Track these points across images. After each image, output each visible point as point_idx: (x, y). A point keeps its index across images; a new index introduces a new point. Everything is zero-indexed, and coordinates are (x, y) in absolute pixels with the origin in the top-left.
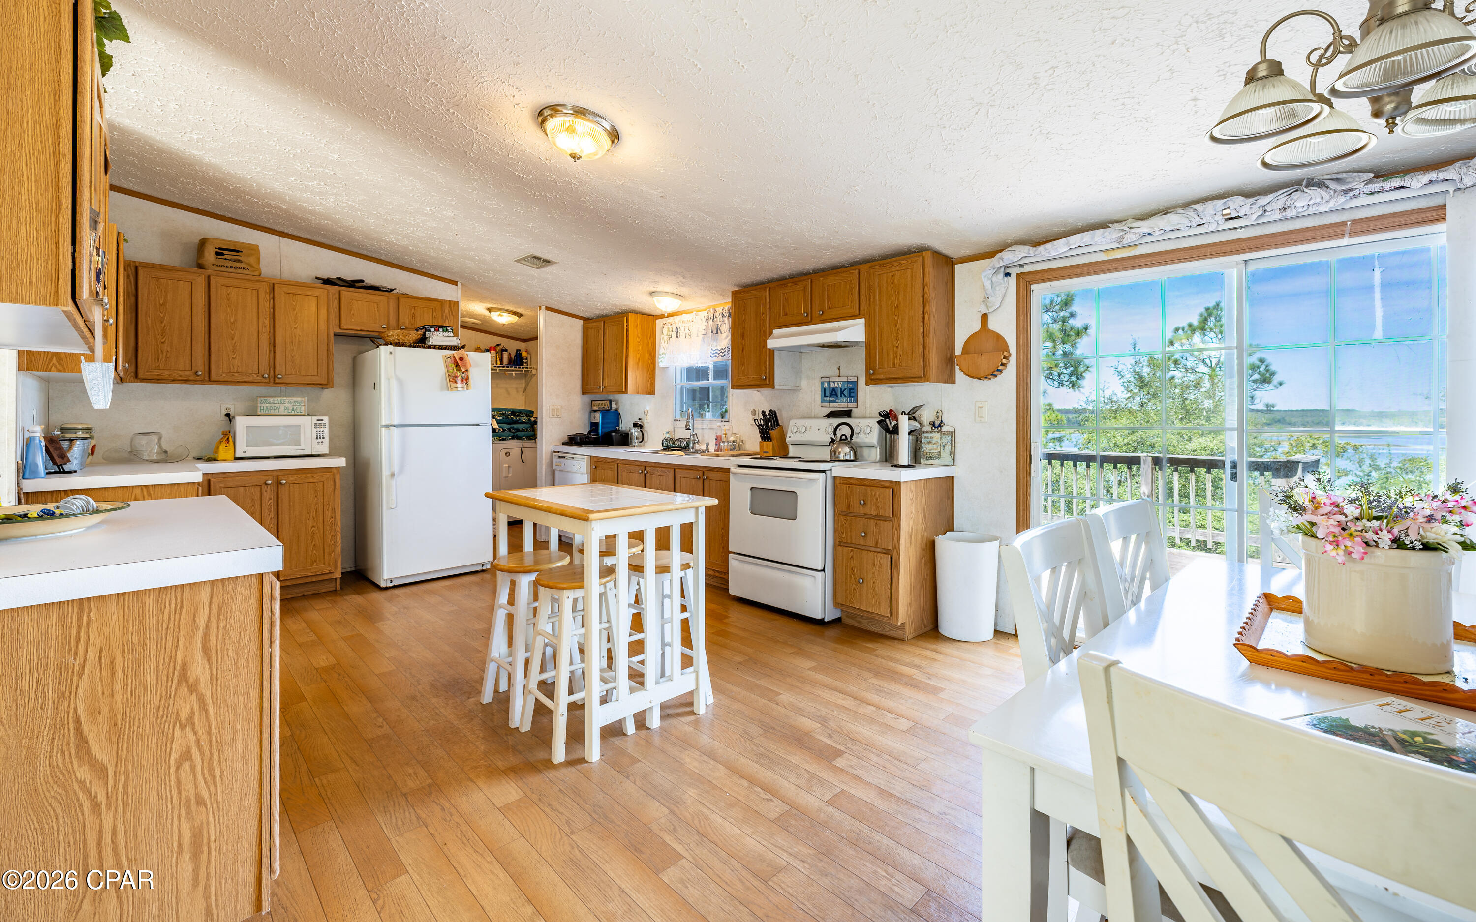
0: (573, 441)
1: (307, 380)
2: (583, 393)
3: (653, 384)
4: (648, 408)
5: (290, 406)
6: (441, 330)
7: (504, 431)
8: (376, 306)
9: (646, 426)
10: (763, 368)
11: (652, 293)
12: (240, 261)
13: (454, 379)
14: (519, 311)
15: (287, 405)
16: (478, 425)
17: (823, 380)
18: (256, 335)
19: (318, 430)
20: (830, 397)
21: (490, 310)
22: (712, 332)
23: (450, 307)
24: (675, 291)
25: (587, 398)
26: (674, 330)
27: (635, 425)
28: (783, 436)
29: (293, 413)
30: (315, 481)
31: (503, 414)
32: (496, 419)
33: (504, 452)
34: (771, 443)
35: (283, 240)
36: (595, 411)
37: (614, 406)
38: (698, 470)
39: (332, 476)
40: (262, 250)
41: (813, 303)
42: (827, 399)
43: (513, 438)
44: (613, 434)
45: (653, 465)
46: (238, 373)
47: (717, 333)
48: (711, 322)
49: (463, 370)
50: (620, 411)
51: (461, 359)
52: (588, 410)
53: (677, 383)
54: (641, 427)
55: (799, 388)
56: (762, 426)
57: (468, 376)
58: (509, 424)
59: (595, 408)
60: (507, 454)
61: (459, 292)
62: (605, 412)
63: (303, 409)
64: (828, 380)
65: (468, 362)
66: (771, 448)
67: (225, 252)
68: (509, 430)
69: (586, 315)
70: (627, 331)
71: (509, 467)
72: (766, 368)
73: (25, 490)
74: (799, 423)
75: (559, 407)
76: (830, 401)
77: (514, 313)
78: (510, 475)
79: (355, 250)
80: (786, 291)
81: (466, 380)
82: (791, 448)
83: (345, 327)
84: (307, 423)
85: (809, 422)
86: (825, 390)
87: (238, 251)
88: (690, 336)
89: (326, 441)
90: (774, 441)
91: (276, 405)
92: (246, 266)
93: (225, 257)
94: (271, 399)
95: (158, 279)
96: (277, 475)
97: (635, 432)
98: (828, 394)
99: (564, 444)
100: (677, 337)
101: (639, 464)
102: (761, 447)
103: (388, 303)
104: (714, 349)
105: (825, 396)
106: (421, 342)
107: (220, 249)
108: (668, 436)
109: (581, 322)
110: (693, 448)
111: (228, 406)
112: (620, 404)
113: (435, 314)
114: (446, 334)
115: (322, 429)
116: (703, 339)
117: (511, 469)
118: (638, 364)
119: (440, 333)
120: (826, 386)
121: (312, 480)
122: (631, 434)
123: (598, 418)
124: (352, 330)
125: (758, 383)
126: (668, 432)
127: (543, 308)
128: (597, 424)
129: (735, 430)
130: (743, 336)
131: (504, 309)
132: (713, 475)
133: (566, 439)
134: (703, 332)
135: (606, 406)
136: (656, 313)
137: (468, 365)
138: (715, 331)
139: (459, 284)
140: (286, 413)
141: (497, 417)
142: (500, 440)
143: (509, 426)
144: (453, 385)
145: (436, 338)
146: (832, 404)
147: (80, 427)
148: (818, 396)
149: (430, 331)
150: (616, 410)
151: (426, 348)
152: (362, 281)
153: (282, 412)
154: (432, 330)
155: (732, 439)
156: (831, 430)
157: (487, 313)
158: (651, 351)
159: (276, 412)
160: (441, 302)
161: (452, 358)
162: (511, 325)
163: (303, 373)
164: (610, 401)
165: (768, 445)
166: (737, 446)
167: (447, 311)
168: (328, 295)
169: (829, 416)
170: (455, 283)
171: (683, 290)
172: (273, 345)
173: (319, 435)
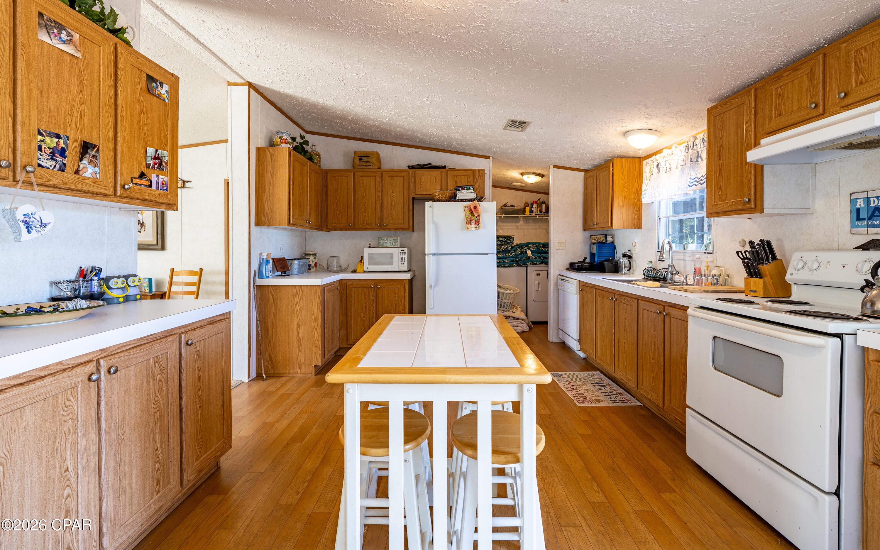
0: (573, 267)
1: (398, 226)
2: (585, 230)
3: (640, 219)
4: (636, 241)
5: (392, 242)
6: (466, 189)
7: (536, 258)
8: (434, 178)
9: (634, 256)
10: (746, 189)
11: (625, 134)
12: (368, 162)
13: (469, 222)
14: (539, 172)
15: (390, 242)
16: (487, 254)
17: (854, 196)
18: (375, 202)
19: (402, 256)
20: (870, 219)
21: (522, 174)
22: (691, 161)
23: (479, 173)
24: (645, 126)
25: (588, 234)
26: (655, 166)
27: (624, 255)
28: (783, 271)
29: (393, 246)
30: (394, 287)
31: (537, 246)
32: (531, 250)
33: (535, 273)
34: (760, 281)
35: (395, 147)
36: (594, 244)
37: (610, 239)
38: (659, 304)
39: (403, 285)
40: (381, 155)
41: (828, 88)
42: (865, 223)
43: (542, 263)
44: (606, 263)
45: (622, 293)
46: (367, 224)
47: (697, 161)
48: (690, 151)
49: (476, 215)
50: (616, 243)
51: (475, 208)
52: (589, 243)
53: (661, 216)
54: (630, 257)
55: (811, 211)
56: (749, 259)
57: (479, 219)
58: (540, 253)
59: (594, 241)
60: (538, 274)
61: (491, 163)
62: (601, 245)
63: (398, 244)
64: (865, 195)
65: (479, 209)
66: (761, 286)
67: (363, 158)
68: (540, 257)
69: (585, 167)
70: (613, 174)
71: (539, 283)
72: (750, 188)
73: (256, 284)
74: (809, 256)
75: (564, 241)
76: (869, 226)
77: (538, 175)
78: (540, 289)
79: (428, 146)
80: (780, 84)
81: (478, 222)
82: (794, 289)
83: (417, 193)
84: (396, 252)
85: (823, 256)
86: (858, 210)
87: (368, 156)
88: (670, 169)
89: (406, 263)
90: (767, 279)
91: (386, 242)
92: (371, 164)
93: (363, 160)
94: (384, 238)
95: (335, 176)
96: (376, 282)
97: (624, 261)
98: (864, 214)
99: (567, 269)
100: (658, 173)
101: (611, 291)
102: (747, 284)
103: (441, 175)
104: (693, 178)
105: (858, 219)
106: (453, 198)
107: (361, 156)
108: (650, 266)
109: (583, 174)
110: (671, 279)
111: (370, 243)
112: (615, 238)
113: (469, 179)
114: (468, 191)
115: (404, 256)
116: (682, 170)
117: (540, 285)
118: (623, 202)
119: (465, 191)
120: (861, 204)
121: (393, 286)
122: (620, 262)
123: (595, 249)
124: (421, 195)
125: (740, 207)
126: (651, 262)
127: (552, 166)
128: (595, 254)
129: (720, 262)
130: (720, 156)
131: (530, 173)
132: (673, 311)
133: (568, 266)
134: (682, 163)
135: (603, 239)
136: (641, 154)
137: (479, 211)
138: (694, 159)
139: (491, 158)
140: (390, 246)
141: (531, 249)
142: (533, 264)
143: (539, 255)
144: (469, 226)
145: (462, 194)
146: (872, 230)
147: (311, 253)
148: (846, 219)
149: (459, 190)
150: (613, 242)
151: (456, 201)
152: (431, 164)
153: (388, 246)
154: (460, 189)
155: (714, 272)
156: (868, 267)
157: (520, 176)
158: (637, 190)
159: (386, 246)
160: (473, 171)
161: (469, 207)
162: (537, 183)
163: (396, 223)
164: (606, 236)
165: (757, 283)
166: (721, 279)
167: (477, 176)
168: (409, 175)
169: (865, 247)
170: (488, 157)
171: (654, 123)
172: (382, 207)
173: (402, 259)
